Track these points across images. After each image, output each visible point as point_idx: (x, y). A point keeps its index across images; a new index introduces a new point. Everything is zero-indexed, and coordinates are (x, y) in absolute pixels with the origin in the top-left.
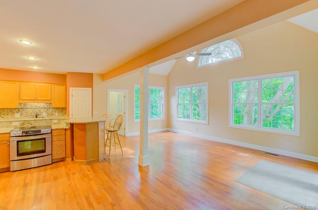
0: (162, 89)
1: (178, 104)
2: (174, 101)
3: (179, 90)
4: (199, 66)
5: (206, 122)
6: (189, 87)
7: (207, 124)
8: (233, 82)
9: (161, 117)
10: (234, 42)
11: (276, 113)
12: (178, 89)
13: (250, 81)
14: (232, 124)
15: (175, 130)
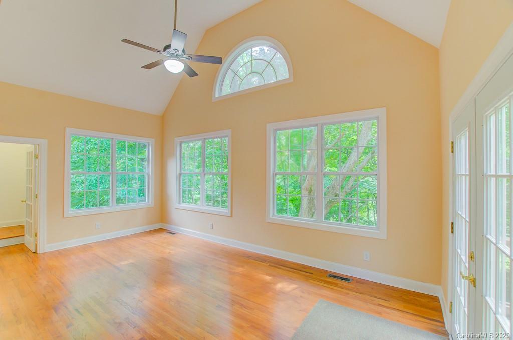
0: (149, 143)
1: (180, 174)
2: (173, 168)
3: (183, 145)
4: (217, 96)
5: (226, 210)
6: (199, 140)
7: (230, 215)
8: (275, 130)
9: (147, 201)
10: (277, 51)
11: (348, 189)
12: (181, 143)
13: (304, 129)
14: (273, 214)
15: (173, 228)
